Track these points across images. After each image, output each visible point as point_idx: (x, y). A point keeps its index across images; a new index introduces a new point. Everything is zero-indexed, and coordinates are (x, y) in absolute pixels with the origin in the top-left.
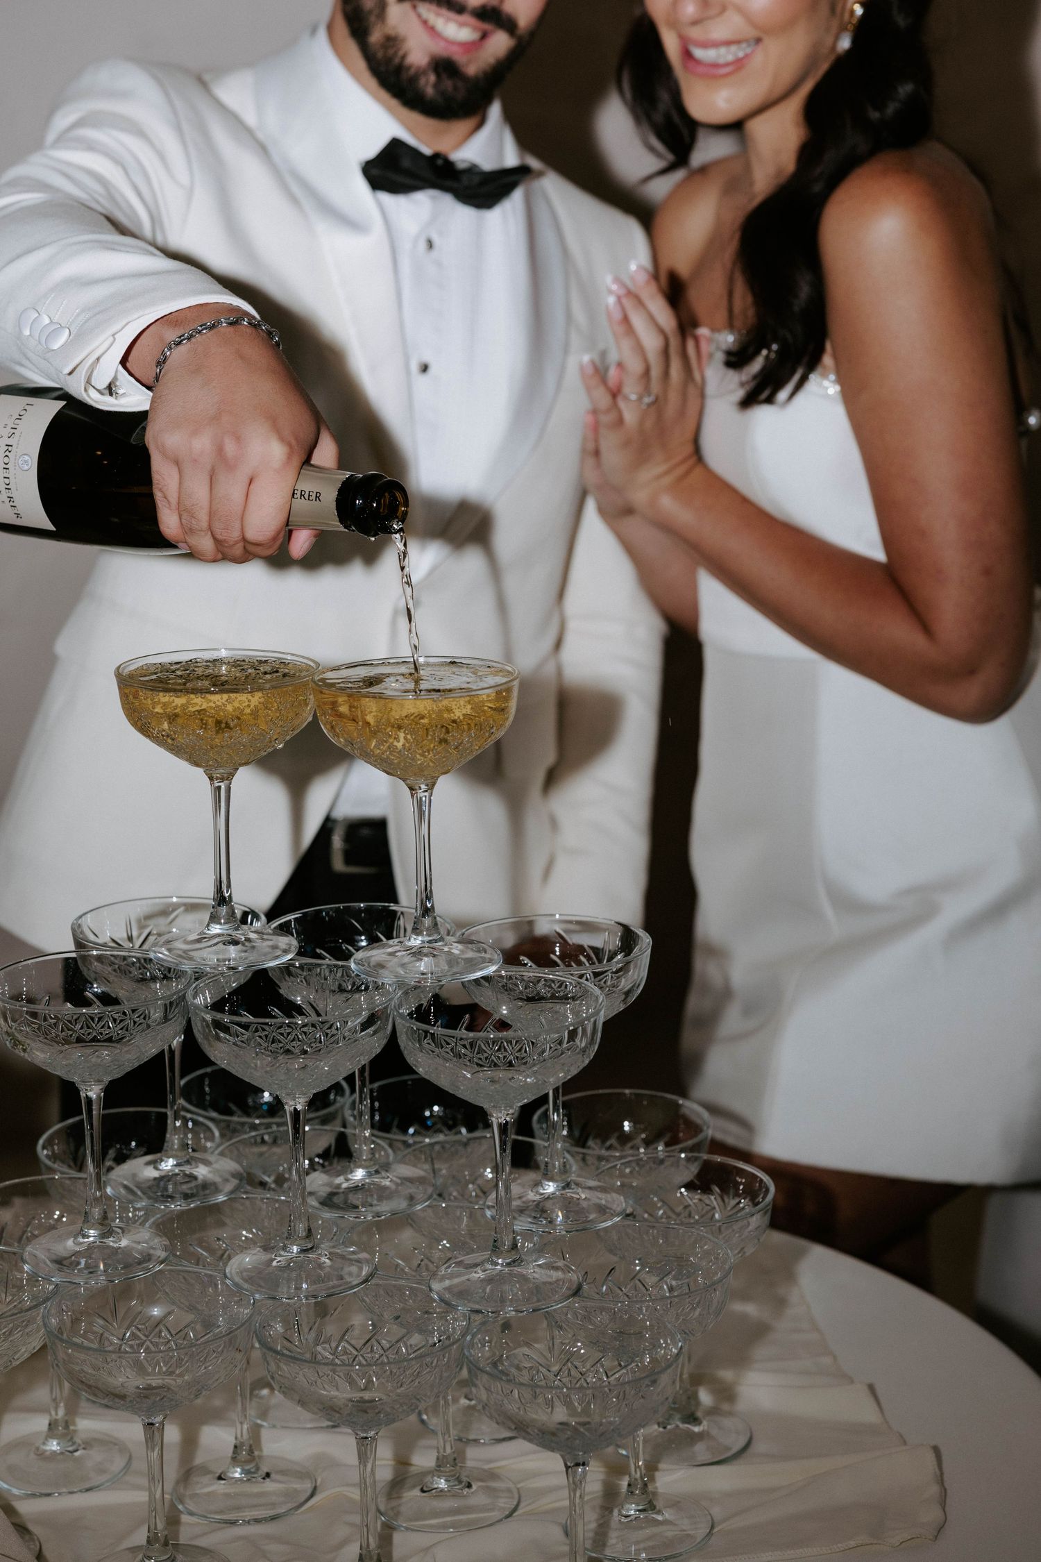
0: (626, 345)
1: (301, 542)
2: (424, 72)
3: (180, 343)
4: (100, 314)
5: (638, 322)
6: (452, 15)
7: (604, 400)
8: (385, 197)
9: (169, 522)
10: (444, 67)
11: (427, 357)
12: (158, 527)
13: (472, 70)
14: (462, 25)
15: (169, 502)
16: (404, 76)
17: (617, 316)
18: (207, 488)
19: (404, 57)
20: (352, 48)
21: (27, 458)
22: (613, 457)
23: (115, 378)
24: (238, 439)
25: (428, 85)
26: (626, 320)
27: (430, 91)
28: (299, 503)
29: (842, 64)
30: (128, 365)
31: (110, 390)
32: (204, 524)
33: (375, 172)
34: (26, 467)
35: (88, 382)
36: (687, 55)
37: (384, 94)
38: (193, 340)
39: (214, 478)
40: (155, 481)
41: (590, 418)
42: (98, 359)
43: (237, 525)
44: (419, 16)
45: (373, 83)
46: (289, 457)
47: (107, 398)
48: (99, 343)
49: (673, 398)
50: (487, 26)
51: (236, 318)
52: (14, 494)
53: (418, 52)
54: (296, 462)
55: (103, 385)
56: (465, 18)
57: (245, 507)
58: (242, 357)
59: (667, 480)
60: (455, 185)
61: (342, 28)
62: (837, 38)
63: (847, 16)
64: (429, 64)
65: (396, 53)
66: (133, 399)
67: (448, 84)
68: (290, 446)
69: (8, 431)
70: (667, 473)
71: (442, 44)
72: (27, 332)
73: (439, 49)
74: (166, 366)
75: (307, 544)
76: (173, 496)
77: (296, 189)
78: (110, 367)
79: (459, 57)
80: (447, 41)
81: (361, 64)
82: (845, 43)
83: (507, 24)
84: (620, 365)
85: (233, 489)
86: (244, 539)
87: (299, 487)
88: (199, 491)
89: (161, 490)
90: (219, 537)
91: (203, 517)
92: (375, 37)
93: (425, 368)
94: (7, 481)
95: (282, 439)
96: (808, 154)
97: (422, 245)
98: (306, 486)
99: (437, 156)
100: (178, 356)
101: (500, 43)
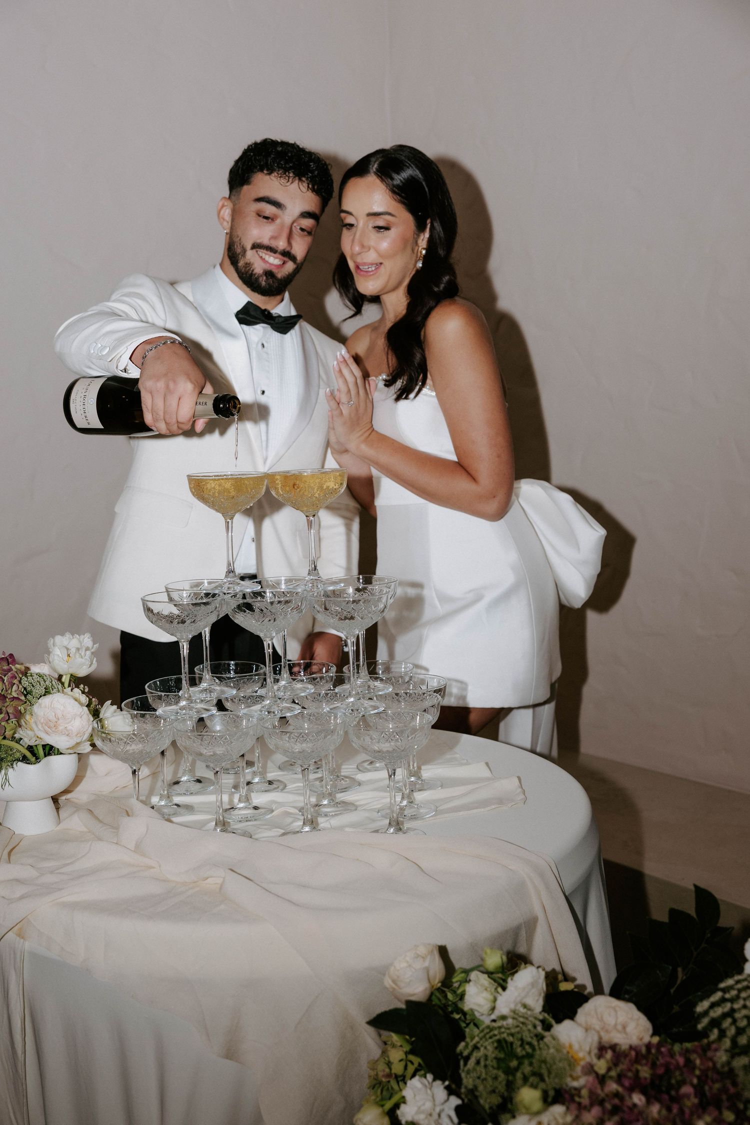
0: (341, 381)
1: (200, 425)
2: (261, 276)
3: (151, 350)
4: (121, 341)
5: (346, 372)
6: (272, 254)
7: (334, 405)
8: (244, 326)
9: (148, 418)
10: (269, 274)
11: (263, 389)
12: (144, 420)
13: (279, 276)
14: (276, 258)
15: (148, 409)
16: (253, 277)
17: (337, 369)
18: (163, 402)
19: (253, 270)
20: (232, 270)
21: (92, 399)
22: (340, 429)
23: (127, 365)
24: (175, 382)
25: (263, 282)
26: (340, 371)
27: (263, 283)
28: (199, 407)
29: (418, 272)
30: (132, 359)
31: (125, 370)
32: (162, 417)
33: (241, 316)
34: (92, 403)
35: (117, 368)
36: (357, 267)
37: (244, 287)
38: (157, 348)
39: (165, 399)
40: (142, 401)
41: (330, 413)
42: (121, 356)
43: (175, 416)
44: (259, 255)
45: (240, 282)
46: (194, 388)
47: (125, 374)
48: (122, 349)
49: (362, 404)
50: (285, 259)
51: (174, 342)
52: (87, 414)
53: (258, 268)
54: (197, 391)
55: (122, 368)
56: (277, 255)
57: (178, 409)
58: (175, 353)
59: (363, 438)
60: (272, 322)
61: (227, 262)
62: (416, 262)
63: (419, 254)
64: (263, 273)
65: (249, 269)
66: (134, 373)
67: (271, 281)
68: (195, 385)
69: (85, 390)
70: (362, 435)
71: (268, 265)
72: (92, 352)
73: (267, 267)
74: (146, 359)
75: (202, 427)
76: (150, 407)
77: (208, 322)
78: (125, 361)
79: (275, 271)
80: (270, 264)
81: (235, 275)
82: (420, 265)
83: (293, 258)
84: (339, 390)
85: (173, 402)
86: (178, 422)
87: (198, 401)
88: (160, 403)
89: (145, 404)
90: (167, 422)
91: (161, 413)
92: (241, 263)
93: (263, 392)
94: (84, 410)
95: (191, 382)
96: (411, 307)
97: (260, 346)
98: (201, 400)
99: (265, 310)
100: (150, 355)
101: (290, 266)
